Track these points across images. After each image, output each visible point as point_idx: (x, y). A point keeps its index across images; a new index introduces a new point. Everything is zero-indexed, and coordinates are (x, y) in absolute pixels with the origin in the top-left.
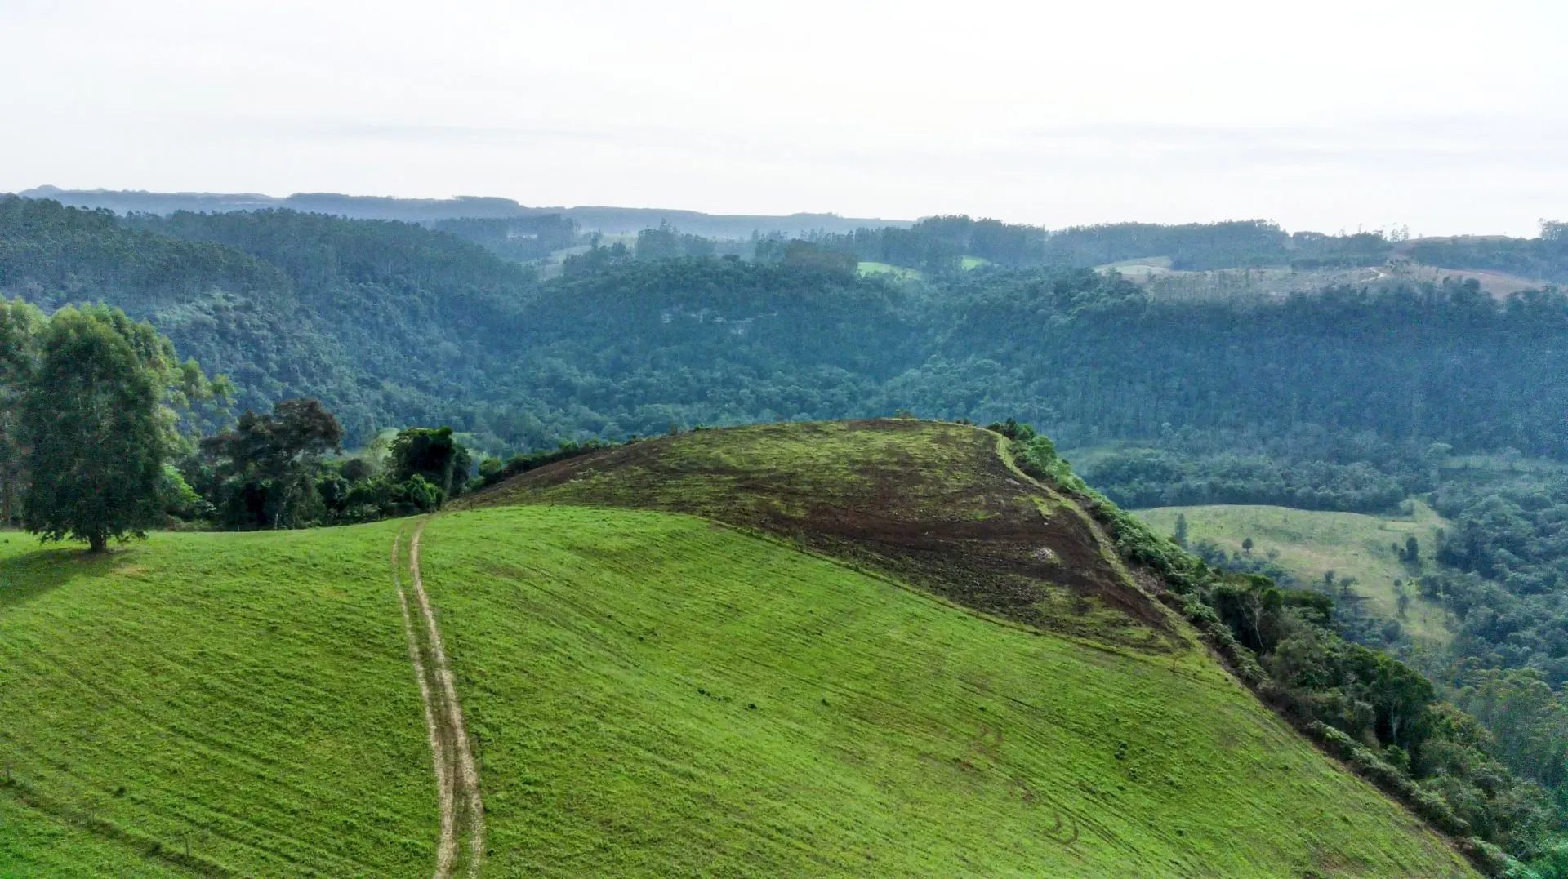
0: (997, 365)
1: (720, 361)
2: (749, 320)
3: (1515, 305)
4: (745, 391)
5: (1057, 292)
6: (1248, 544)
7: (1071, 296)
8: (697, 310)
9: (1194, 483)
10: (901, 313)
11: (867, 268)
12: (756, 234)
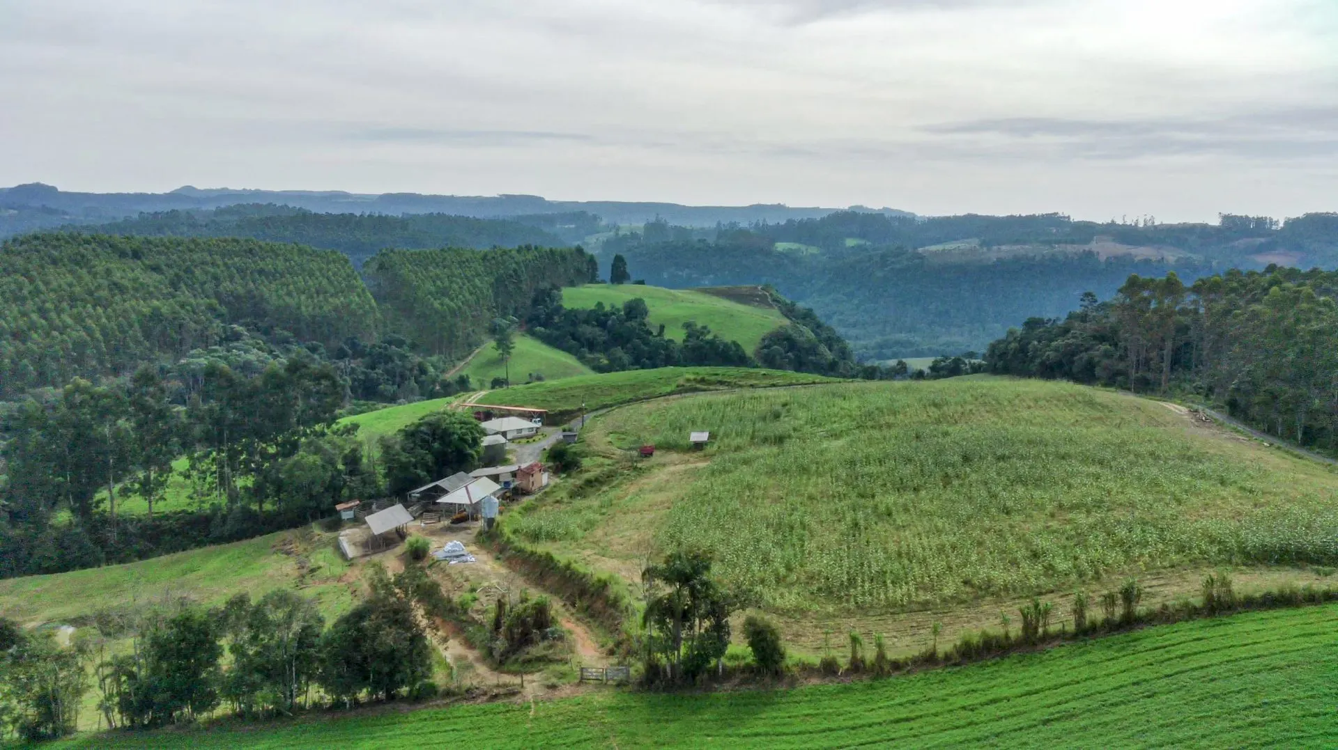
0: (845, 298)
2: (712, 276)
10: (799, 271)
12: (719, 224)
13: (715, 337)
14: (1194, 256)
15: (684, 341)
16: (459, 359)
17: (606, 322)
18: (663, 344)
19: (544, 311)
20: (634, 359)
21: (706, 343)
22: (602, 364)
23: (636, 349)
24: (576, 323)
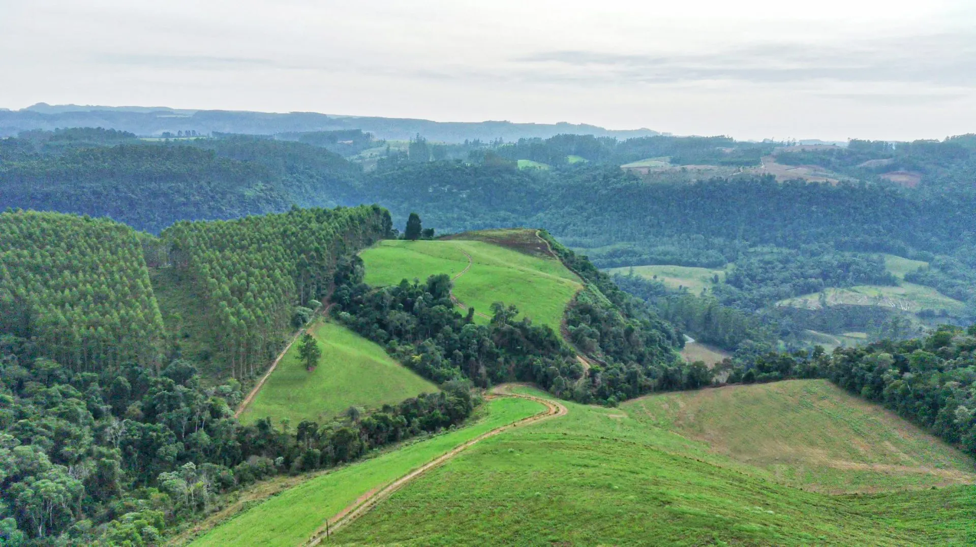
0: (577, 211)
1: (456, 209)
2: (468, 191)
3: (786, 185)
4: (467, 223)
5: (604, 179)
6: (655, 277)
7: (609, 181)
8: (444, 186)
9: (644, 257)
10: (537, 188)
11: (522, 164)
12: (466, 141)
13: (525, 319)
14: (852, 180)
15: (492, 322)
16: (258, 374)
17: (413, 303)
18: (474, 333)
19: (348, 291)
20: (446, 350)
21: (515, 326)
22: (414, 361)
23: (448, 338)
24: (382, 307)
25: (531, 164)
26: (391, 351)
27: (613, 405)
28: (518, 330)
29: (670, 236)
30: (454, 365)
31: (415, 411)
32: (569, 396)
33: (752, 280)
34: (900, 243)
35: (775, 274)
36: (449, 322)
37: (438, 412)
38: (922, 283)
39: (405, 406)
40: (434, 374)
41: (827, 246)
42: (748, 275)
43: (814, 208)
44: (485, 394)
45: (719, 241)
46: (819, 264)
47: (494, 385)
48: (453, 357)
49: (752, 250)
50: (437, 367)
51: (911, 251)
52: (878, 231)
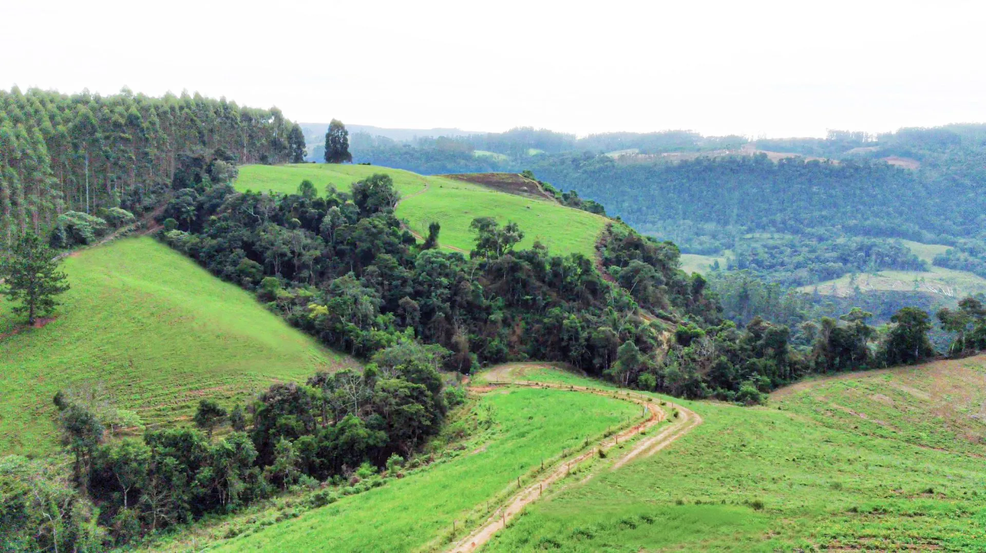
5: (573, 162)
7: (580, 164)
11: (478, 153)
17: (320, 218)
18: (442, 266)
19: (195, 198)
20: (383, 297)
21: (520, 257)
22: (311, 315)
23: (386, 274)
24: (256, 220)
25: (488, 153)
26: (267, 298)
27: (755, 400)
28: (526, 265)
29: (654, 223)
30: (401, 325)
31: (292, 420)
32: (654, 384)
33: (759, 266)
34: (913, 227)
35: (785, 259)
36: (391, 249)
37: (356, 420)
38: (954, 267)
39: (263, 406)
40: (357, 342)
41: (835, 230)
42: (753, 261)
43: (815, 189)
44: (469, 384)
45: (710, 226)
46: (835, 248)
47: (485, 366)
48: (400, 311)
49: (749, 236)
50: (363, 328)
51: (928, 235)
52: (888, 214)
